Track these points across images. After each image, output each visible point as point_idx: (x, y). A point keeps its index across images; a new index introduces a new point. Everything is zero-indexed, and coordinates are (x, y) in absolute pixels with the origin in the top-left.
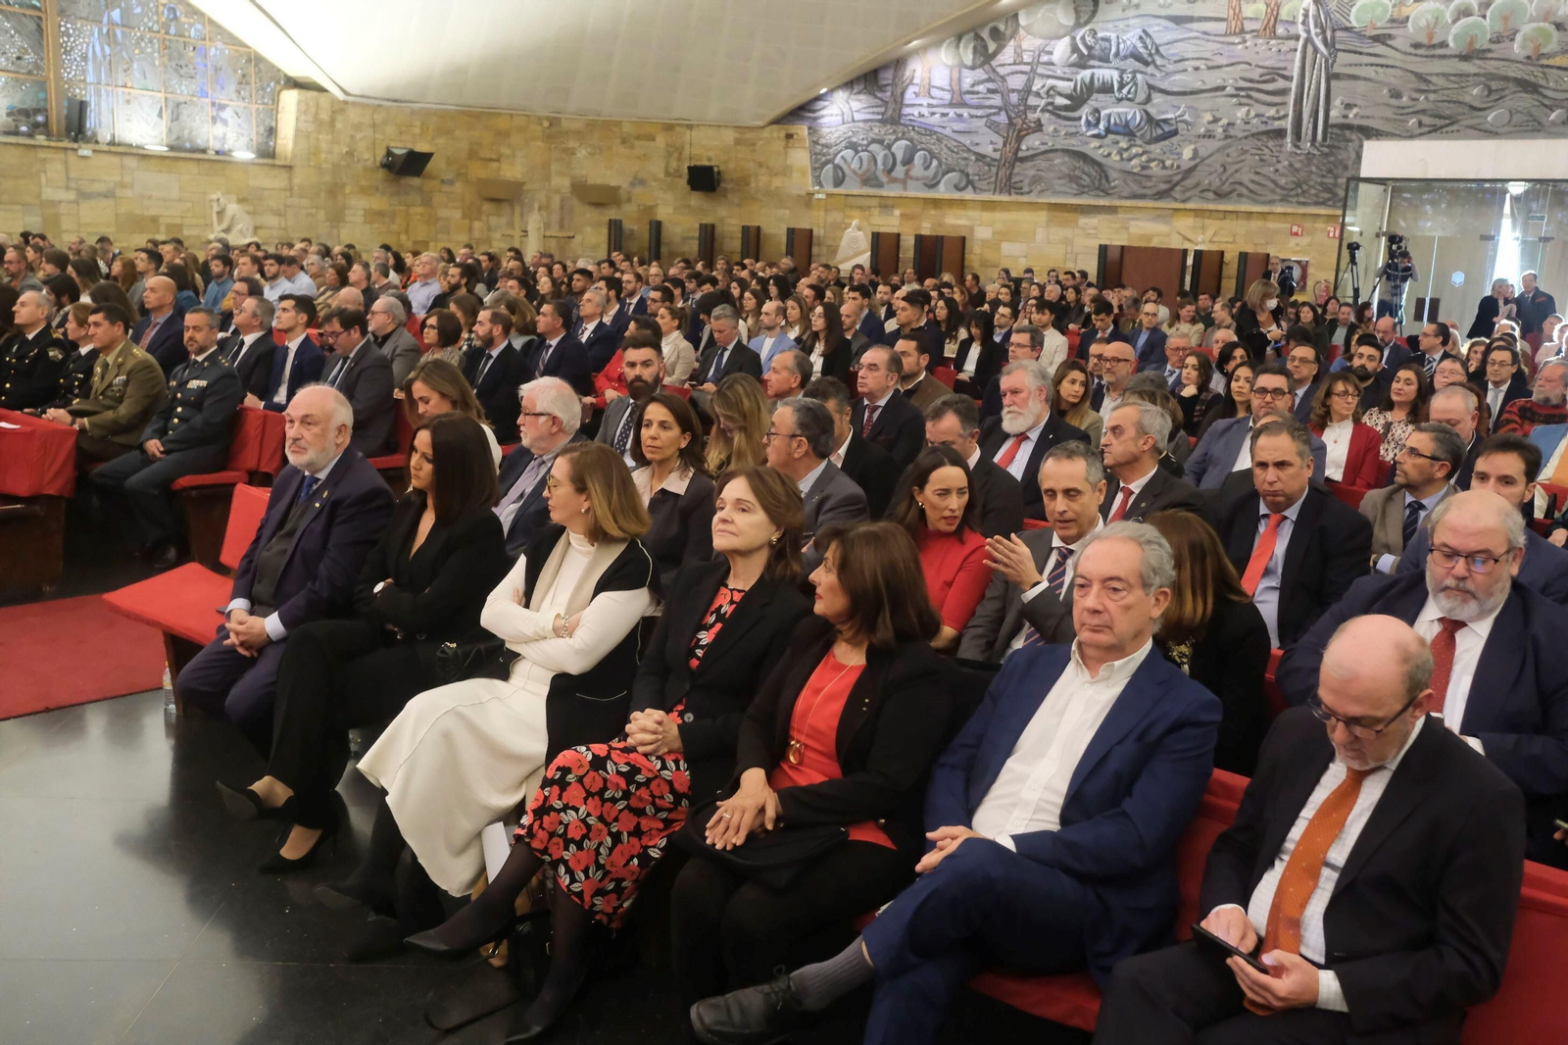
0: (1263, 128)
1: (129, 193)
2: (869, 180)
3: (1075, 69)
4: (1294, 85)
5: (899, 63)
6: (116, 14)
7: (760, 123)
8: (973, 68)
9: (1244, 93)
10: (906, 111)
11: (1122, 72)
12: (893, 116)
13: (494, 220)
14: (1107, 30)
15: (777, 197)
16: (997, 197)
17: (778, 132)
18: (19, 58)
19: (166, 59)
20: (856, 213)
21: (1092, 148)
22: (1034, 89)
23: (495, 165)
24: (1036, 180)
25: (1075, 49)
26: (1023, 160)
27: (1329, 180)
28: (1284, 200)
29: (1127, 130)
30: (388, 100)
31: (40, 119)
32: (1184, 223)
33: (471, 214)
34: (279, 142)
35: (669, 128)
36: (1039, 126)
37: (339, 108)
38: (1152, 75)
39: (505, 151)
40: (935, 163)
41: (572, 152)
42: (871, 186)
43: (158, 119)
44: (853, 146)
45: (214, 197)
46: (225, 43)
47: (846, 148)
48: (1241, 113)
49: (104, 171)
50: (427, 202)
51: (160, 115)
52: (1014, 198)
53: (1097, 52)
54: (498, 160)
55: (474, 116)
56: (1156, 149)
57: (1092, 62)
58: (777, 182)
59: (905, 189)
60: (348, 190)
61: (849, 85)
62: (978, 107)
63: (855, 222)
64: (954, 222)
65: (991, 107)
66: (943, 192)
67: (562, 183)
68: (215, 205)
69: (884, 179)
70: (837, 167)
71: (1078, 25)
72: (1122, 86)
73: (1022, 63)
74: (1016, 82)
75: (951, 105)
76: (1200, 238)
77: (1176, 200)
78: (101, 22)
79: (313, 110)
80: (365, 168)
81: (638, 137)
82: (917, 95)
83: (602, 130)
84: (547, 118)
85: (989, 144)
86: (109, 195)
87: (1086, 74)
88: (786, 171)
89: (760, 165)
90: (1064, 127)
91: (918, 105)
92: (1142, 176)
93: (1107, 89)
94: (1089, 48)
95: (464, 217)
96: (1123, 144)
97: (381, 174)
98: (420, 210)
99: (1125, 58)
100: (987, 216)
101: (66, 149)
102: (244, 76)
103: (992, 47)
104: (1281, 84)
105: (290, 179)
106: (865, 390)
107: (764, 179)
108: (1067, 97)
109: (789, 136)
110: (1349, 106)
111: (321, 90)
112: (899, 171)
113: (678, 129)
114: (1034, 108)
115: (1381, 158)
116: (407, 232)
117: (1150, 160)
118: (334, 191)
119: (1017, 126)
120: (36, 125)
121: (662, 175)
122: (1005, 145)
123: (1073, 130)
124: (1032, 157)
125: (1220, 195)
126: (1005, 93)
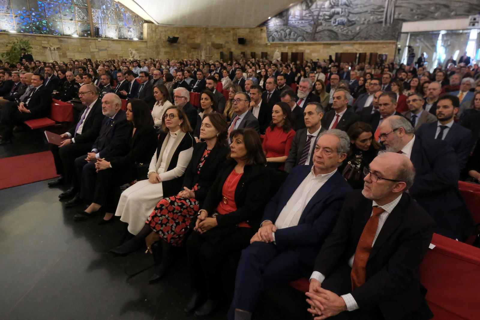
0: (377, 21)
1: (110, 49)
2: (281, 40)
3: (330, 9)
4: (385, 10)
5: (287, 10)
6: (104, 7)
7: (255, 27)
8: (305, 10)
9: (373, 12)
10: (289, 22)
11: (342, 9)
12: (286, 24)
13: (194, 53)
15: (259, 45)
16: (311, 42)
17: (259, 29)
18: (83, 18)
19: (116, 17)
20: (277, 48)
21: (335, 29)
22: (320, 14)
23: (194, 40)
24: (321, 37)
25: (330, 4)
26: (318, 32)
27: (394, 34)
28: (382, 39)
29: (343, 24)
30: (168, 25)
31: (89, 32)
32: (357, 46)
33: (189, 52)
34: (144, 36)
35: (233, 29)
36: (321, 24)
37: (157, 27)
38: (350, 9)
39: (196, 36)
40: (296, 35)
41: (211, 36)
42: (281, 41)
43: (115, 31)
44: (277, 31)
45: (130, 49)
46: (130, 13)
47: (275, 32)
48: (372, 17)
49: (105, 44)
50: (178, 49)
51: (116, 30)
52: (315, 42)
53: (336, 4)
54: (194, 39)
55: (188, 28)
56: (350, 28)
57: (335, 7)
58: (259, 41)
59: (289, 41)
60: (160, 47)
61: (276, 16)
62: (307, 20)
63: (277, 50)
64: (301, 49)
65: (309, 20)
66: (298, 41)
67: (209, 43)
68: (130, 51)
69: (284, 39)
70: (273, 37)
72: (342, 12)
73: (317, 8)
74: (316, 13)
75: (300, 20)
76: (360, 50)
77: (356, 41)
78: (101, 9)
79: (151, 28)
80: (164, 41)
81: (227, 32)
82: (292, 18)
83: (218, 30)
84: (205, 28)
85: (309, 29)
86: (106, 50)
87: (333, 10)
88: (261, 39)
89: (255, 37)
90: (328, 24)
91: (292, 20)
92: (346, 35)
93: (338, 13)
94: (334, 3)
95: (187, 52)
96: (342, 27)
97: (167, 43)
98: (177, 51)
99: (343, 5)
100: (309, 47)
101: (95, 39)
102: (135, 20)
103: (310, 4)
104: (382, 9)
105: (147, 44)
106: (268, 89)
107: (256, 41)
108: (328, 16)
109: (262, 30)
110: (399, 14)
111: (152, 23)
112: (288, 37)
113: (235, 29)
114: (320, 20)
115: (407, 27)
116: (174, 56)
117: (349, 31)
118: (157, 47)
119: (316, 24)
120: (88, 34)
121: (232, 41)
122: (313, 29)
123: (329, 24)
124: (320, 32)
125: (366, 39)
126: (313, 16)
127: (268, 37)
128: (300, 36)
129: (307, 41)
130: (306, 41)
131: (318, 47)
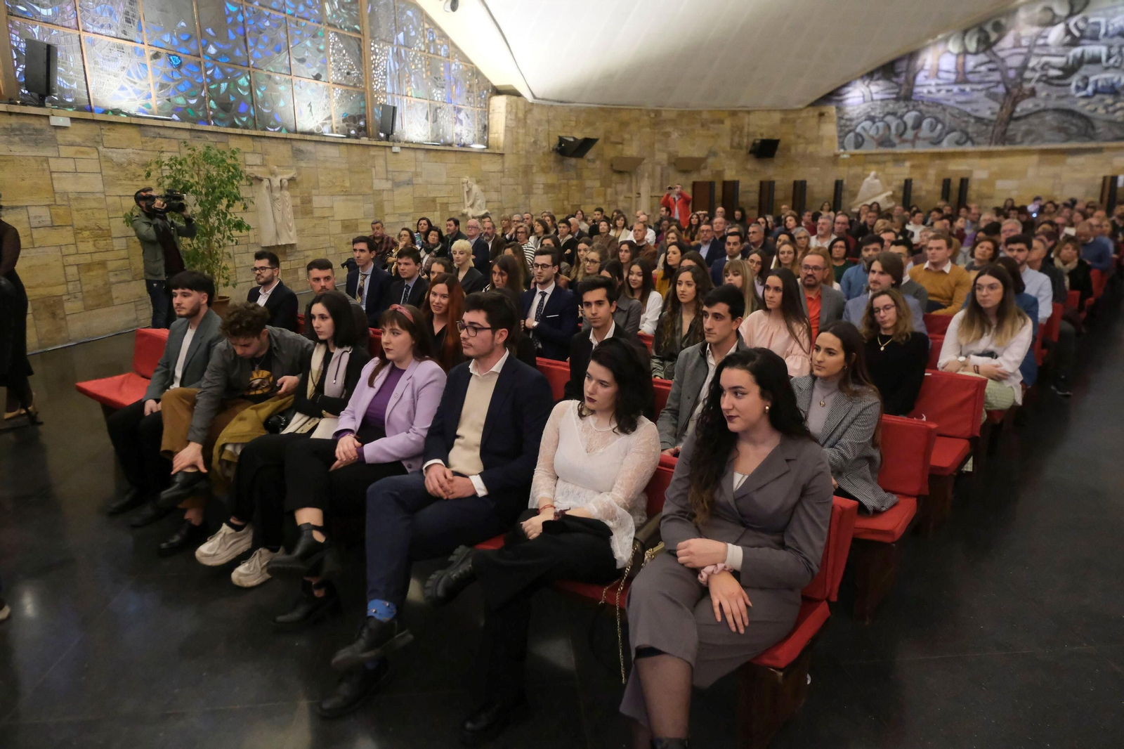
1: (420, 180)
2: (884, 142)
3: (1067, 48)
5: (912, 55)
6: (401, 36)
7: (801, 106)
8: (976, 53)
10: (917, 90)
11: (1110, 47)
12: (906, 96)
13: (619, 187)
14: (1098, 16)
15: (813, 160)
16: (994, 148)
17: (814, 112)
18: (348, 73)
19: (429, 74)
20: (874, 166)
21: (1080, 106)
22: (1031, 65)
23: (620, 147)
24: (1028, 133)
25: (1068, 32)
26: (1017, 119)
29: (1111, 90)
30: (558, 101)
31: (362, 123)
33: (605, 184)
34: (491, 136)
35: (733, 114)
36: (1033, 93)
37: (529, 108)
39: (627, 136)
40: (939, 127)
41: (667, 135)
42: (886, 146)
43: (425, 121)
44: (872, 119)
45: (465, 180)
46: (460, 60)
47: (866, 120)
49: (407, 164)
50: (579, 177)
51: (427, 118)
52: (1007, 147)
53: (1088, 33)
54: (621, 143)
55: (607, 111)
57: (1083, 42)
58: (811, 148)
59: (914, 146)
60: (535, 169)
61: (870, 75)
62: (980, 83)
63: (873, 173)
64: (957, 167)
65: (990, 82)
66: (945, 146)
67: (662, 157)
68: (465, 185)
69: (896, 140)
70: (858, 135)
71: (1071, 14)
72: (1109, 57)
73: (1020, 46)
74: (1015, 61)
75: (956, 83)
78: (393, 43)
79: (514, 111)
80: (544, 153)
81: (713, 122)
82: (926, 77)
83: (689, 118)
84: (653, 111)
85: (988, 109)
86: (409, 183)
87: (1077, 51)
88: (819, 140)
89: (799, 137)
90: (1055, 92)
91: (926, 85)
93: (1096, 60)
94: (1081, 31)
95: (602, 186)
96: (1109, 100)
97: (552, 157)
98: (574, 182)
99: (1113, 36)
100: (984, 162)
101: (385, 147)
102: (470, 86)
103: (993, 37)
105: (503, 163)
107: (801, 148)
108: (1060, 69)
109: (822, 115)
111: (518, 94)
112: (910, 134)
113: (741, 114)
114: (1030, 80)
116: (568, 199)
118: (527, 170)
119: (1014, 91)
120: (360, 129)
121: (728, 149)
122: (1002, 108)
123: (1063, 93)
124: (1026, 116)
126: (1004, 71)
127: (843, 134)
128: (953, 130)
129: (979, 144)
130: (973, 143)
131: (1017, 162)
